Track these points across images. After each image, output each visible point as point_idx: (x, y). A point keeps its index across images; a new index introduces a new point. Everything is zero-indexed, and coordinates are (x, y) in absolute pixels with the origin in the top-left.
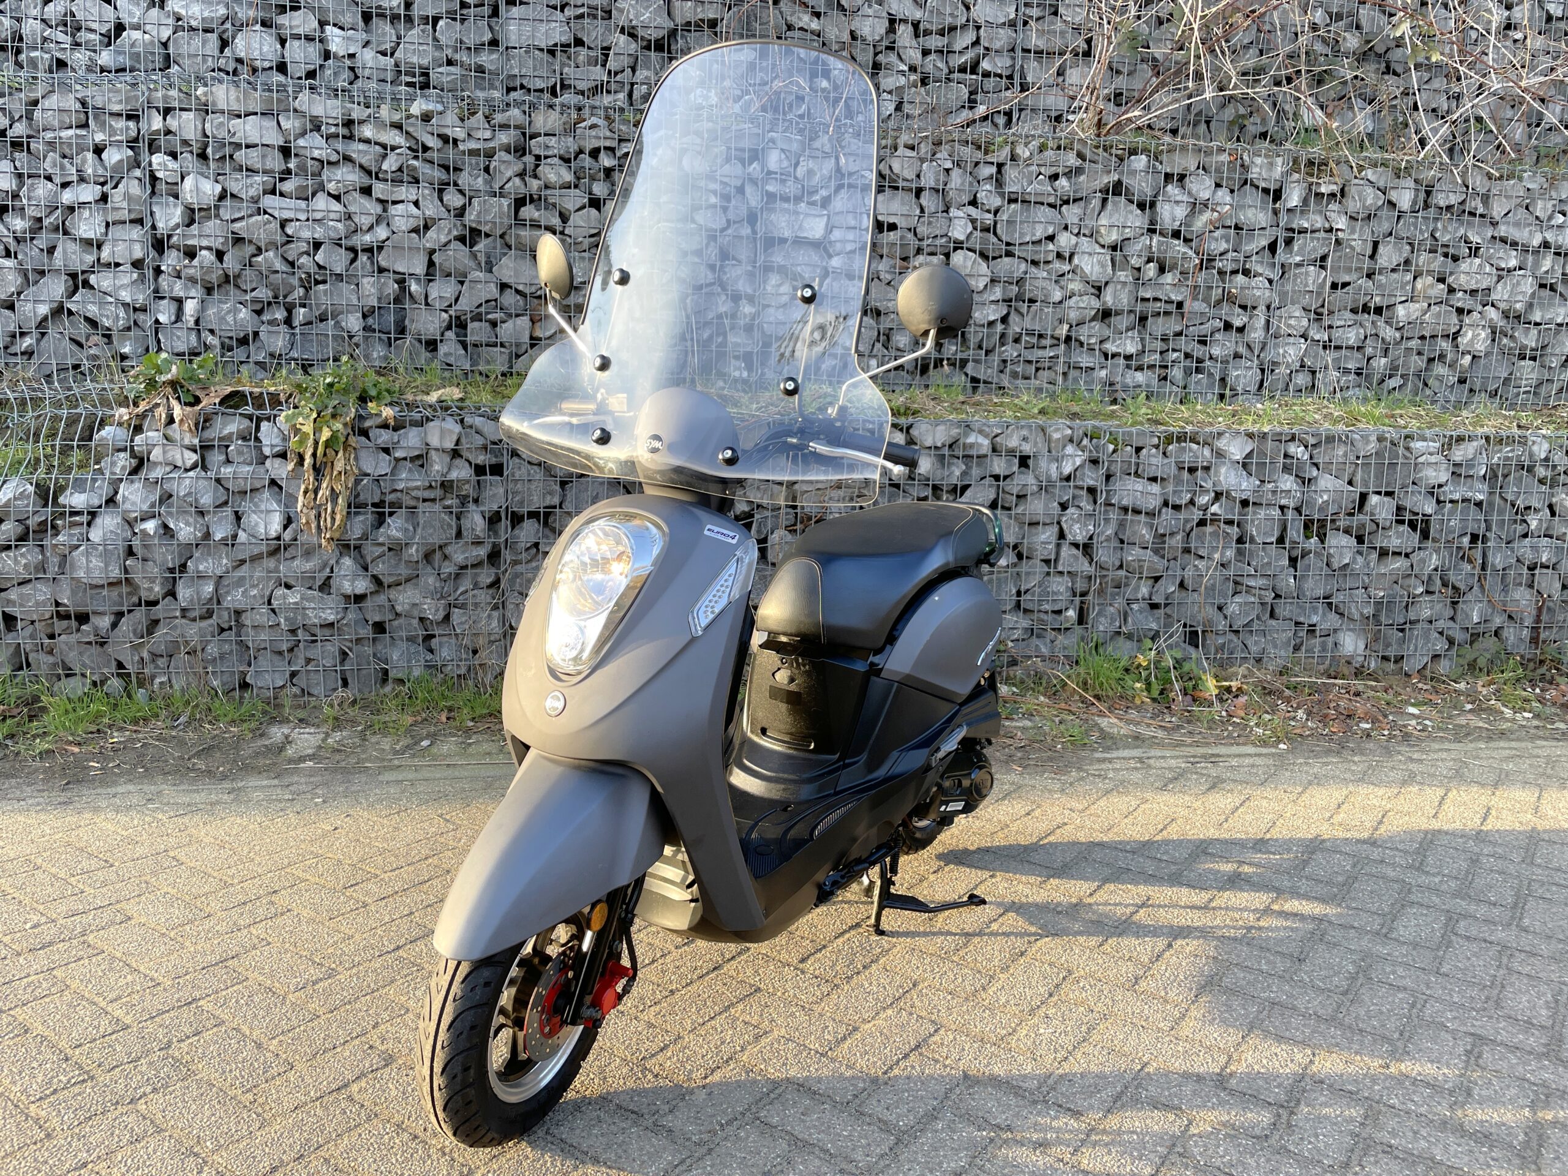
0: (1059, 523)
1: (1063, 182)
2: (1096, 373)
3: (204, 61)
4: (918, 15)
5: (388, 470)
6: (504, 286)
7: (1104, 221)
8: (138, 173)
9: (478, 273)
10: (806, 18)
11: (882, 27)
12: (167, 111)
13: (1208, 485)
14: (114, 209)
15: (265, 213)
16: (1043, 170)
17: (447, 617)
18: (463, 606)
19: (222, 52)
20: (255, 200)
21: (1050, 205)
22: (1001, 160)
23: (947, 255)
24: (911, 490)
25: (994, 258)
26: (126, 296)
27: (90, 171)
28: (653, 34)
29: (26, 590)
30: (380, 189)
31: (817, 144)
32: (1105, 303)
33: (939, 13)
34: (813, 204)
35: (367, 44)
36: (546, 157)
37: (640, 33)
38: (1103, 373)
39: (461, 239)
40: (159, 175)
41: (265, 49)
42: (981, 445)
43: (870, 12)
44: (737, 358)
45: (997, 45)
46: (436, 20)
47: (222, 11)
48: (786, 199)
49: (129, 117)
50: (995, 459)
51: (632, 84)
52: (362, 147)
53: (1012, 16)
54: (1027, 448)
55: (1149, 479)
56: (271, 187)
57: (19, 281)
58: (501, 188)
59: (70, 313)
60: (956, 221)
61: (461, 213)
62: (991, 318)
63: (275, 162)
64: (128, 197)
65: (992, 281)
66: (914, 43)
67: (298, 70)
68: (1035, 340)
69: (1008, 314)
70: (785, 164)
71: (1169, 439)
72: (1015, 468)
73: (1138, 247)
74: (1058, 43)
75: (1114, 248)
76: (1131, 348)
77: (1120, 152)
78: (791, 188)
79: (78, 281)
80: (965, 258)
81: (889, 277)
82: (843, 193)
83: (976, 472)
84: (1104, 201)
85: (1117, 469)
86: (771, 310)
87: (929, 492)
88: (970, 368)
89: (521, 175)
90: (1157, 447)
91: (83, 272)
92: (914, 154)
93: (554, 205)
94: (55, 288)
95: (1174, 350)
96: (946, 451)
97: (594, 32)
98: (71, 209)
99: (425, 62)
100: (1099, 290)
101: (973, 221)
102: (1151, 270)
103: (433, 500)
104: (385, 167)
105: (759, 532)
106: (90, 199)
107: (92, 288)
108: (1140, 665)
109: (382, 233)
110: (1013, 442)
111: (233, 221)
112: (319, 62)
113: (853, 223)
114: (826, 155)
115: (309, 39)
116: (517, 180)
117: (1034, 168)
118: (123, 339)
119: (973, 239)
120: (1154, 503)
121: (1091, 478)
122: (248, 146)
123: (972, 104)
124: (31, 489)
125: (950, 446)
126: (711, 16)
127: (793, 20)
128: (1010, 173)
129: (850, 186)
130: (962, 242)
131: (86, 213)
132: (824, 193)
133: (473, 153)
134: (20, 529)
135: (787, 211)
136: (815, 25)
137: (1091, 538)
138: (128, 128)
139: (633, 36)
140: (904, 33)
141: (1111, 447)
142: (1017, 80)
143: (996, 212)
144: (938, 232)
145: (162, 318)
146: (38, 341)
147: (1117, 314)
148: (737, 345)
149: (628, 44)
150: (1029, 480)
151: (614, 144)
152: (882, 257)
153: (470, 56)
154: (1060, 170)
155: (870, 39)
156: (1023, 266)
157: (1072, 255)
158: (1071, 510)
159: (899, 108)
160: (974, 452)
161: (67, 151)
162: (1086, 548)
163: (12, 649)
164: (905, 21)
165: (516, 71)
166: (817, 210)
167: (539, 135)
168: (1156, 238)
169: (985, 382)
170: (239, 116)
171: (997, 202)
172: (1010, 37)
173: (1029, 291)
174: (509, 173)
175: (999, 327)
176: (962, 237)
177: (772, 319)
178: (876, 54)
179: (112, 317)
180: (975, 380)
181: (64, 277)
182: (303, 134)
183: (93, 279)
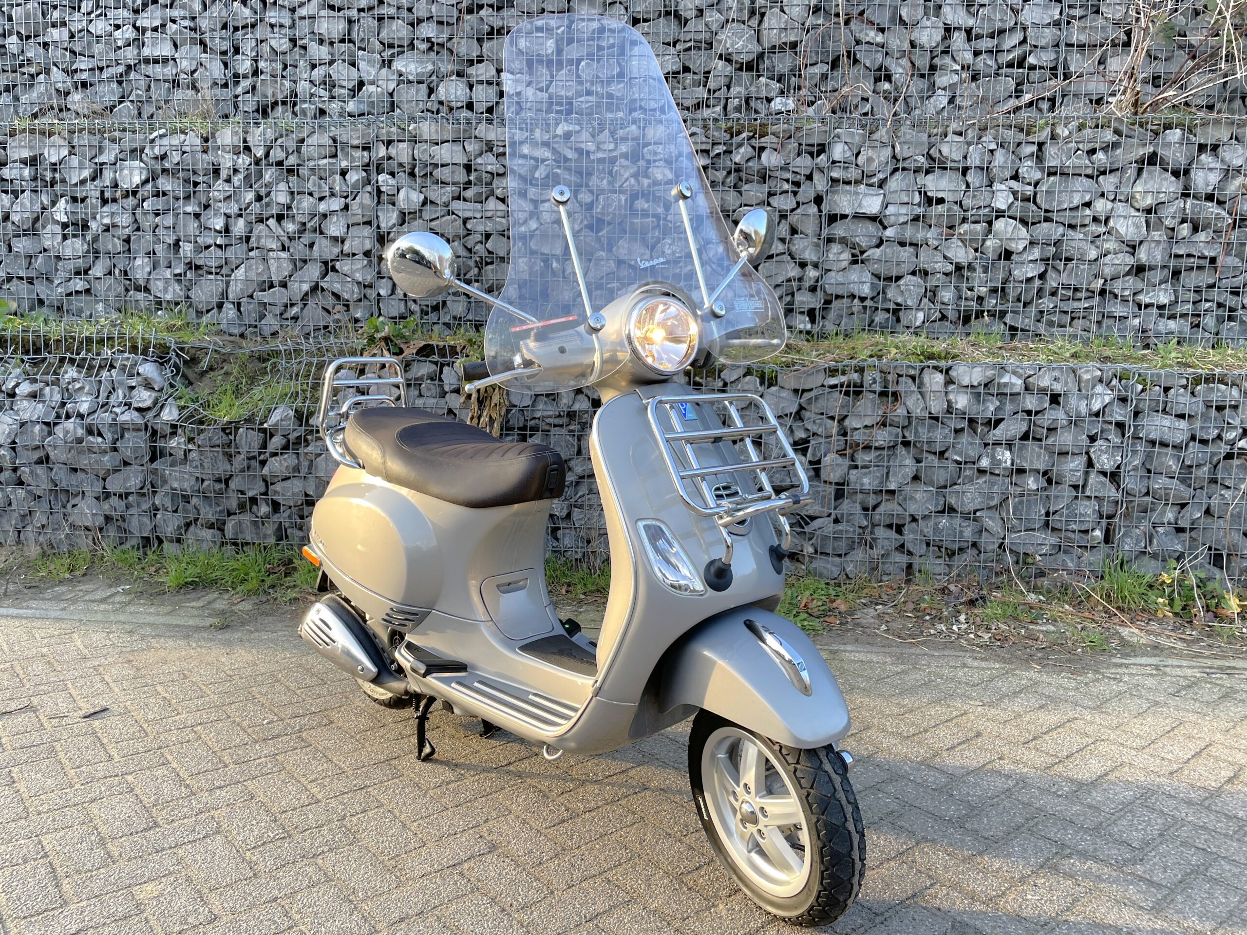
0: (1087, 453)
1: (1100, 156)
2: (1128, 322)
3: (417, 105)
4: (971, 22)
5: (530, 403)
6: (620, 262)
7: (1139, 188)
8: (369, 188)
9: (601, 253)
10: (872, 34)
11: (938, 35)
12: (389, 143)
13: (1236, 422)
14: (353, 215)
15: (453, 213)
16: (1081, 146)
17: (569, 515)
18: (581, 507)
19: (429, 97)
20: (447, 205)
21: (1087, 176)
22: (1041, 139)
23: (990, 223)
24: (948, 422)
25: (1033, 224)
26: (359, 277)
27: (338, 188)
28: (745, 58)
29: (287, 484)
30: (532, 192)
31: (876, 136)
32: (1139, 259)
33: (989, 19)
34: (871, 185)
35: (529, 84)
36: (655, 161)
37: (735, 58)
38: (1136, 321)
39: (590, 227)
40: (383, 189)
41: (459, 93)
42: (1015, 384)
43: (928, 24)
44: (802, 313)
45: (1042, 42)
46: (579, 61)
47: (430, 67)
48: (848, 183)
49: (365, 148)
50: (1028, 396)
51: (727, 99)
52: (521, 161)
53: (1057, 17)
54: (1058, 388)
55: (1176, 416)
56: (457, 194)
57: (291, 267)
58: (621, 186)
59: (323, 290)
60: (999, 194)
61: (590, 207)
62: (1030, 275)
63: (461, 176)
64: (362, 206)
65: (1031, 243)
66: (967, 46)
67: (480, 107)
68: (1070, 293)
69: (1046, 271)
70: (848, 154)
71: (1197, 380)
72: (1047, 405)
73: (1172, 210)
74: (1098, 37)
75: (1149, 211)
76: (1164, 298)
77: (1155, 127)
78: (853, 174)
79: (328, 267)
80: (1006, 225)
81: (936, 243)
82: (898, 175)
83: (1009, 407)
84: (1140, 171)
85: (1145, 406)
86: (832, 274)
87: (965, 424)
88: (1008, 319)
89: (636, 176)
90: (1185, 387)
91: (332, 260)
92: (961, 139)
93: (660, 197)
94: (313, 271)
95: (1206, 300)
96: (981, 390)
97: (698, 61)
98: (325, 216)
99: (570, 94)
100: (1133, 248)
101: (1015, 193)
102: (1185, 230)
103: (561, 426)
104: (537, 175)
105: (814, 455)
106: (337, 208)
107: (337, 271)
108: (1164, 582)
109: (533, 225)
110: (1045, 381)
111: (431, 220)
112: (495, 100)
113: (906, 200)
114: (884, 145)
115: (489, 83)
116: (632, 180)
117: (1073, 145)
118: (357, 307)
119: (1014, 208)
120: (1180, 437)
121: (1119, 414)
122: (442, 166)
123: (1018, 92)
124: (292, 413)
125: (986, 385)
126: (793, 39)
127: (861, 36)
128: (1051, 150)
129: (904, 169)
130: (1004, 211)
131: (335, 219)
132: (881, 176)
133: (601, 161)
134: (284, 441)
135: (849, 192)
136: (880, 39)
137: (1118, 467)
138: (363, 157)
139: (729, 60)
140: (958, 38)
141: (1140, 387)
142: (1060, 71)
143: (1036, 186)
144: (982, 204)
145: (382, 292)
146: (302, 309)
147: (1151, 268)
148: (804, 302)
149: (725, 67)
150: (1059, 415)
151: (709, 147)
152: (930, 226)
153: (603, 87)
154: (1098, 146)
155: (927, 46)
156: (1061, 230)
157: (1107, 220)
158: (1099, 442)
159: (951, 101)
160: (1008, 391)
161: (323, 175)
162: (1114, 476)
163: (276, 526)
164: (959, 29)
165: (636, 96)
166: (874, 190)
167: (650, 144)
168: (1189, 202)
169: (1022, 330)
170: (437, 144)
171: (1038, 175)
172: (1054, 35)
173: (1066, 249)
174: (626, 175)
175: (1037, 283)
176: (1003, 207)
177: (833, 281)
178: (932, 58)
179: (350, 292)
180: (1013, 328)
181: (319, 264)
182: (481, 154)
183: (338, 265)
